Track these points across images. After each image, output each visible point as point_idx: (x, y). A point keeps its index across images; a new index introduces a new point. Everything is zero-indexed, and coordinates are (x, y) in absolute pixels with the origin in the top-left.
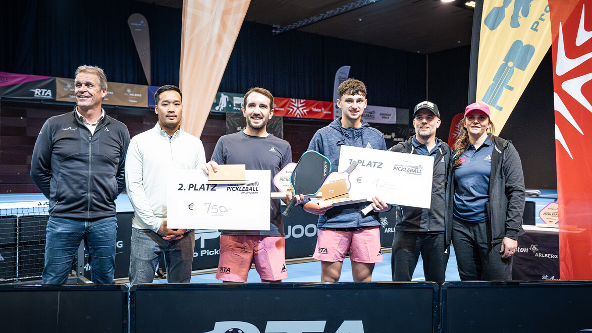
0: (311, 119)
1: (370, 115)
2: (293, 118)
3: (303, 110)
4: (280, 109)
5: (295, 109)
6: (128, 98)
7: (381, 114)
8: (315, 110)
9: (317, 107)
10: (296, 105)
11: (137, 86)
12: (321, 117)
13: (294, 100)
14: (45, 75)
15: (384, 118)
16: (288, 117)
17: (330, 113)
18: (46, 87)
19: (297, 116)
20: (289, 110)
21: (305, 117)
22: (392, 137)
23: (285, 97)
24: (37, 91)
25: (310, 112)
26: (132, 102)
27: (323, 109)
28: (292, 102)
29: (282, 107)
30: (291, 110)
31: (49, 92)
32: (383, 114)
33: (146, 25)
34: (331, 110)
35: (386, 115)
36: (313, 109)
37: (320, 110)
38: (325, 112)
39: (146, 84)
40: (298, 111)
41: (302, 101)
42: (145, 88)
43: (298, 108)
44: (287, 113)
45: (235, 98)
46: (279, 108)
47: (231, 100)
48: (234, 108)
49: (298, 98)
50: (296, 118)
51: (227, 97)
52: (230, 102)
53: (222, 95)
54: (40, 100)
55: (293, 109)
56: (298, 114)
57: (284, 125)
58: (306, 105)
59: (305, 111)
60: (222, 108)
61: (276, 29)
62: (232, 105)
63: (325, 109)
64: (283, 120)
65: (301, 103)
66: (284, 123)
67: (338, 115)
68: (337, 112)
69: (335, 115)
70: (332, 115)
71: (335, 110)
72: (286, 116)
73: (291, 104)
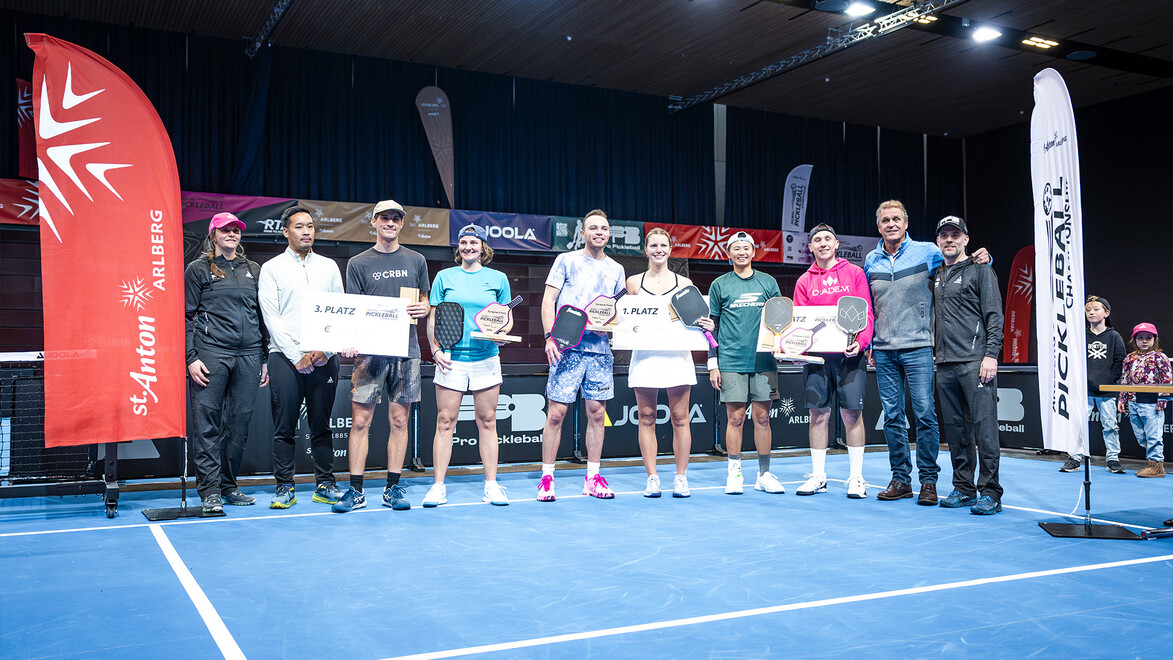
1: (852, 252)
2: (707, 260)
3: (725, 246)
4: (683, 245)
5: (711, 244)
6: (416, 230)
10: (713, 237)
11: (431, 211)
13: (708, 229)
14: (281, 196)
16: (697, 260)
17: (777, 250)
19: (714, 256)
20: (701, 247)
23: (693, 223)
24: (268, 223)
26: (424, 238)
27: (763, 244)
28: (706, 232)
29: (687, 242)
30: (704, 247)
33: (446, 106)
34: (779, 244)
38: (767, 250)
39: (449, 207)
40: (716, 249)
41: (723, 231)
42: (445, 213)
43: (716, 242)
44: (696, 253)
46: (681, 243)
49: (715, 226)
50: (713, 260)
54: (272, 238)
55: (708, 245)
61: (675, 103)
63: (766, 244)
64: (689, 265)
65: (721, 234)
66: (690, 269)
67: (791, 254)
68: (790, 249)
69: (786, 252)
70: (779, 255)
71: (785, 244)
72: (696, 257)
73: (703, 236)
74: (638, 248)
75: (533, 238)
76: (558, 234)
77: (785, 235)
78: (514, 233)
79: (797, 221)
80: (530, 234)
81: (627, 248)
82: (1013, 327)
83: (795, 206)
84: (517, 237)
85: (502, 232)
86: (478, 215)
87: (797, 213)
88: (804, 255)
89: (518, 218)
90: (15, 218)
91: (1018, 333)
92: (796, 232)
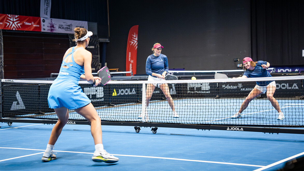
0: (23, 31)
1: (68, 27)
2: (10, 30)
3: (17, 24)
5: (11, 23)
8: (27, 24)
9: (29, 21)
10: (12, 20)
12: (32, 29)
13: (10, 16)
16: (6, 30)
17: (38, 26)
19: (13, 28)
20: (7, 24)
21: (20, 30)
25: (23, 26)
27: (33, 23)
28: (9, 17)
29: (1, 21)
30: (8, 24)
34: (39, 23)
36: (25, 22)
37: (30, 24)
38: (35, 26)
40: (13, 25)
41: (16, 16)
43: (13, 22)
44: (5, 27)
49: (13, 14)
50: (12, 30)
55: (10, 23)
56: (14, 27)
57: (3, 36)
58: (20, 20)
59: (19, 25)
63: (34, 23)
64: (3, 32)
65: (16, 18)
66: (3, 34)
67: (45, 27)
68: (44, 25)
69: (42, 27)
70: (40, 28)
71: (42, 23)
72: (4, 29)
73: (7, 19)
77: (42, 19)
79: (47, 13)
82: (130, 59)
83: (46, 6)
87: (47, 9)
88: (49, 28)
91: (132, 61)
92: (46, 18)
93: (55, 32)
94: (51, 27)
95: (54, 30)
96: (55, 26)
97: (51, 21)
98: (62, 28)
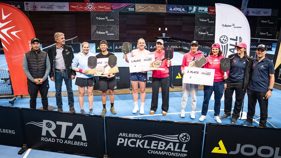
1: (258, 12)
6: (159, 9)
7: (264, 12)
11: (162, 5)
14: (133, 3)
15: (265, 13)
18: (132, 7)
22: (268, 22)
24: (129, 9)
26: (161, 11)
31: (133, 9)
32: (265, 12)
35: (266, 12)
39: (166, 4)
45: (199, 8)
47: (197, 9)
48: (199, 12)
51: (196, 7)
52: (197, 10)
53: (194, 6)
54: (130, 12)
60: (194, 11)
62: (198, 10)
74: (207, 12)
75: (184, 10)
76: (189, 9)
77: (242, 8)
78: (180, 9)
79: (245, 5)
80: (183, 10)
81: (205, 12)
84: (180, 10)
85: (177, 9)
86: (172, 6)
87: (246, 3)
89: (181, 6)
90: (84, 10)
92: (245, 8)
93: (249, 15)
94: (247, 13)
95: (249, 14)
96: (249, 12)
97: (248, 10)
98: (254, 13)
